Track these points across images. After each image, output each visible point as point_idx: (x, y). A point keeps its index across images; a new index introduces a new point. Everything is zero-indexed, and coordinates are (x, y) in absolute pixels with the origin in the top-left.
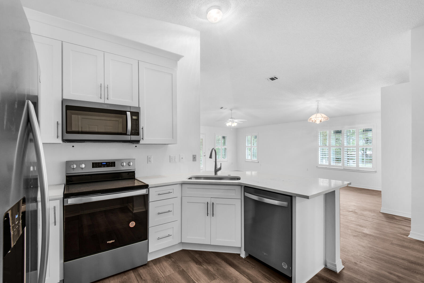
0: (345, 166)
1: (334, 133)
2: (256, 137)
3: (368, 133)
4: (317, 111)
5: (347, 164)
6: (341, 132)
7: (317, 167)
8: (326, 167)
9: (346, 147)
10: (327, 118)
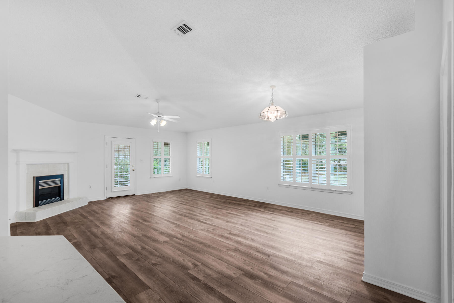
0: (313, 183)
1: (300, 138)
2: (209, 144)
3: (342, 138)
4: (272, 102)
5: (315, 181)
6: (308, 137)
7: (279, 184)
8: (290, 186)
9: (314, 157)
10: (284, 112)
